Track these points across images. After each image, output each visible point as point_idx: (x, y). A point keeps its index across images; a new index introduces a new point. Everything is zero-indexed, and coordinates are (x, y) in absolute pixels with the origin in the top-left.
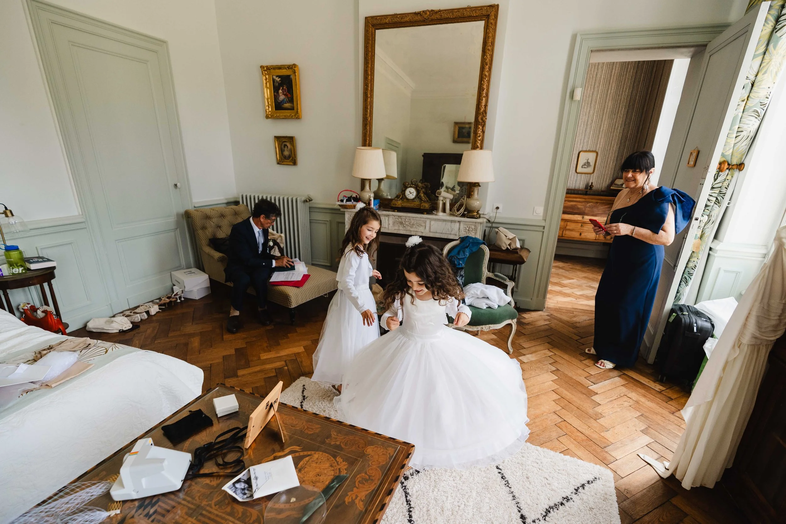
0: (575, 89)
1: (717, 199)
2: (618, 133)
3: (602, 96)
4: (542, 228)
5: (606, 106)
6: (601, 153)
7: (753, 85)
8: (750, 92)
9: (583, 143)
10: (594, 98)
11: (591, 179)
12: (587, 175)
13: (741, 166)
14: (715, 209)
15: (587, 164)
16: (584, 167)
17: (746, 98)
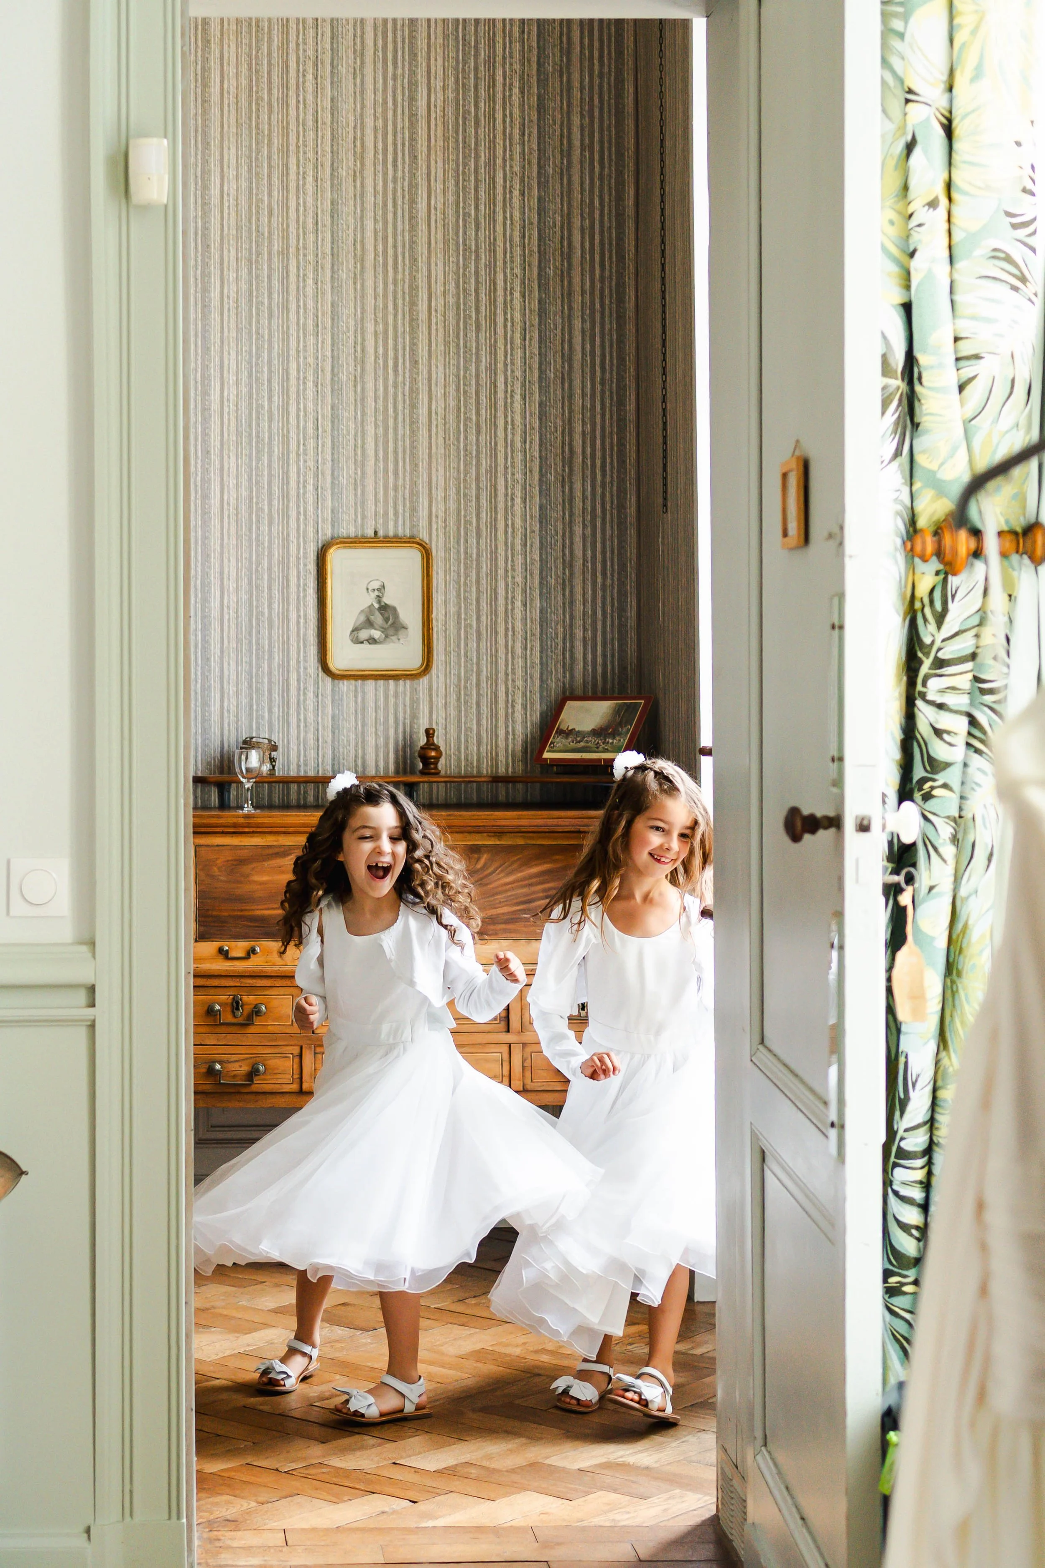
0: (132, 143)
1: (973, 722)
2: (519, 431)
3: (385, 223)
4: (82, 997)
5: (422, 282)
6: (447, 550)
7: (949, 130)
8: (950, 164)
9: (336, 494)
10: (348, 236)
11: (424, 708)
12: (391, 682)
13: (1030, 535)
14: (978, 777)
15: (378, 619)
16: (364, 634)
17: (939, 190)
